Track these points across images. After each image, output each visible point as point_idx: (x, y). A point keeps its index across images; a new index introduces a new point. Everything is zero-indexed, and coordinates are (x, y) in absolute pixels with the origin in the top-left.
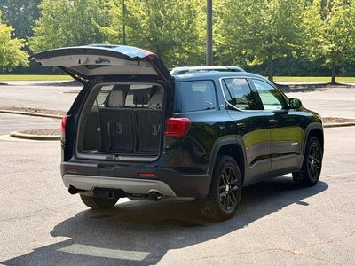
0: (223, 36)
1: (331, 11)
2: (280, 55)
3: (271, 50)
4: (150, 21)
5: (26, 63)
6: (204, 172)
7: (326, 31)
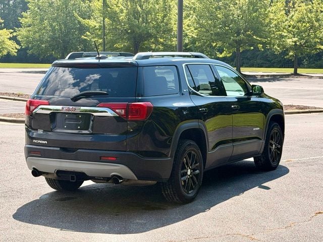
0: (195, 29)
1: (294, 7)
2: (248, 48)
3: (239, 43)
4: (128, 14)
5: (14, 52)
6: (166, 156)
7: (290, 26)
